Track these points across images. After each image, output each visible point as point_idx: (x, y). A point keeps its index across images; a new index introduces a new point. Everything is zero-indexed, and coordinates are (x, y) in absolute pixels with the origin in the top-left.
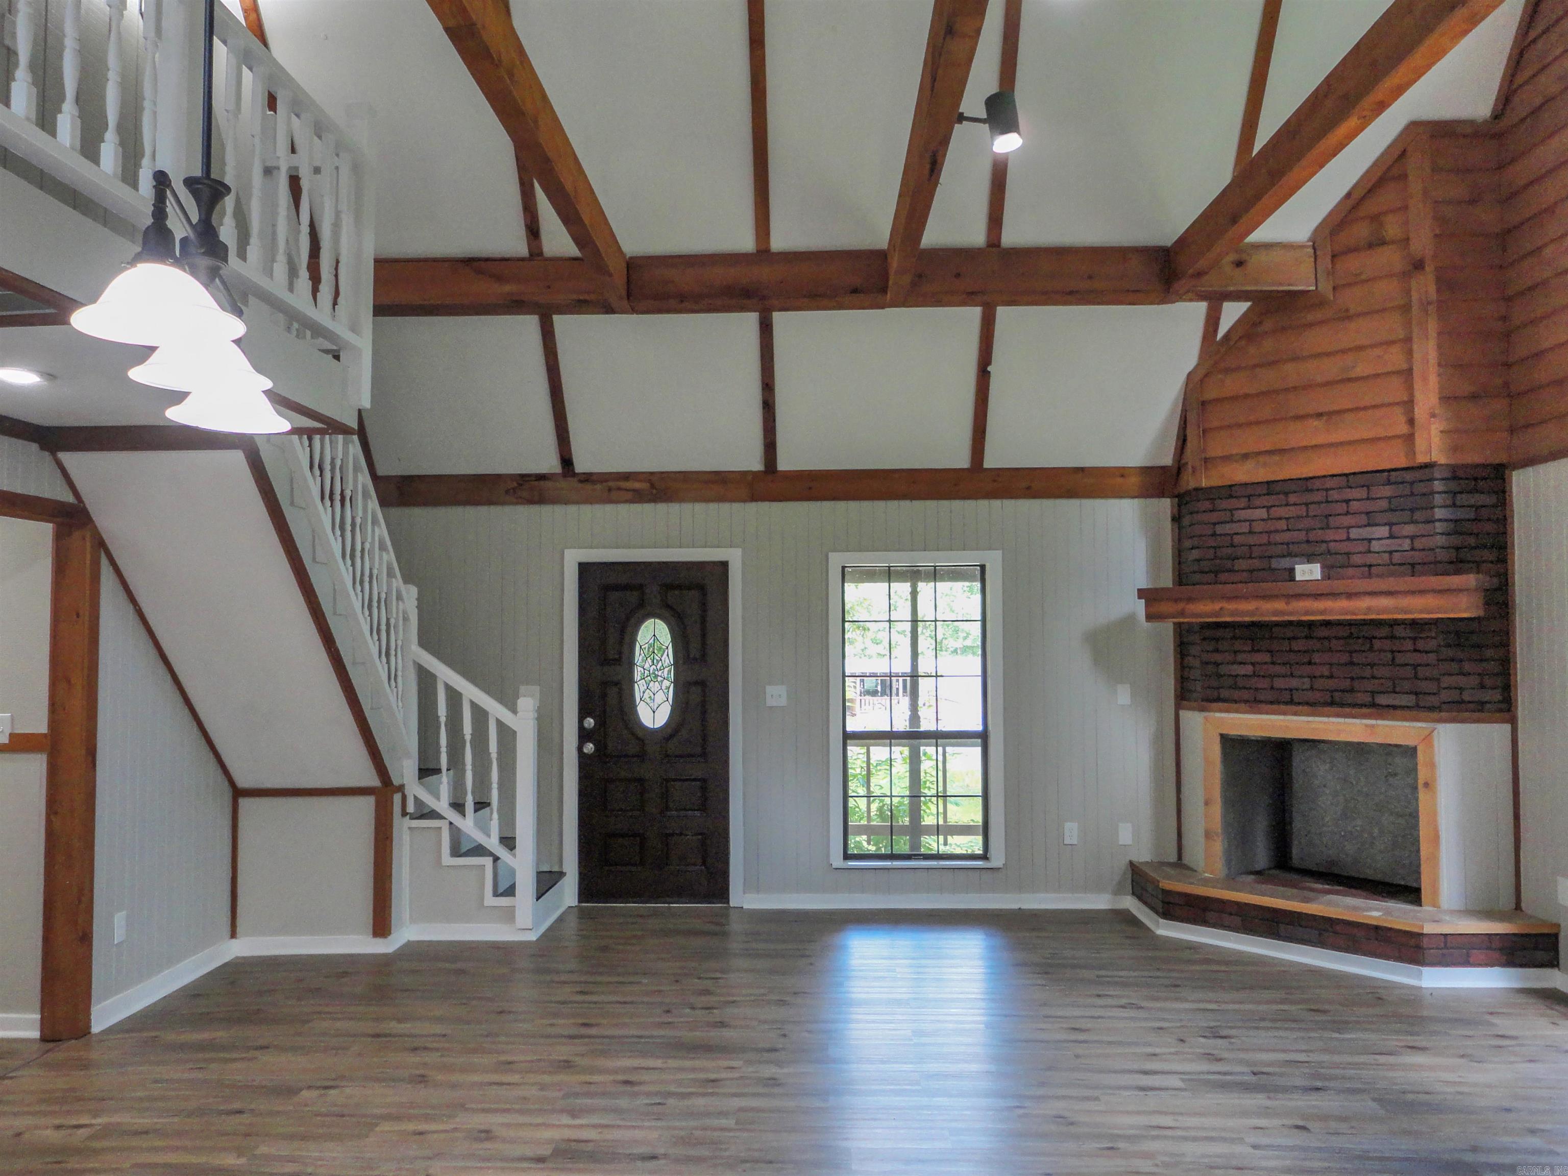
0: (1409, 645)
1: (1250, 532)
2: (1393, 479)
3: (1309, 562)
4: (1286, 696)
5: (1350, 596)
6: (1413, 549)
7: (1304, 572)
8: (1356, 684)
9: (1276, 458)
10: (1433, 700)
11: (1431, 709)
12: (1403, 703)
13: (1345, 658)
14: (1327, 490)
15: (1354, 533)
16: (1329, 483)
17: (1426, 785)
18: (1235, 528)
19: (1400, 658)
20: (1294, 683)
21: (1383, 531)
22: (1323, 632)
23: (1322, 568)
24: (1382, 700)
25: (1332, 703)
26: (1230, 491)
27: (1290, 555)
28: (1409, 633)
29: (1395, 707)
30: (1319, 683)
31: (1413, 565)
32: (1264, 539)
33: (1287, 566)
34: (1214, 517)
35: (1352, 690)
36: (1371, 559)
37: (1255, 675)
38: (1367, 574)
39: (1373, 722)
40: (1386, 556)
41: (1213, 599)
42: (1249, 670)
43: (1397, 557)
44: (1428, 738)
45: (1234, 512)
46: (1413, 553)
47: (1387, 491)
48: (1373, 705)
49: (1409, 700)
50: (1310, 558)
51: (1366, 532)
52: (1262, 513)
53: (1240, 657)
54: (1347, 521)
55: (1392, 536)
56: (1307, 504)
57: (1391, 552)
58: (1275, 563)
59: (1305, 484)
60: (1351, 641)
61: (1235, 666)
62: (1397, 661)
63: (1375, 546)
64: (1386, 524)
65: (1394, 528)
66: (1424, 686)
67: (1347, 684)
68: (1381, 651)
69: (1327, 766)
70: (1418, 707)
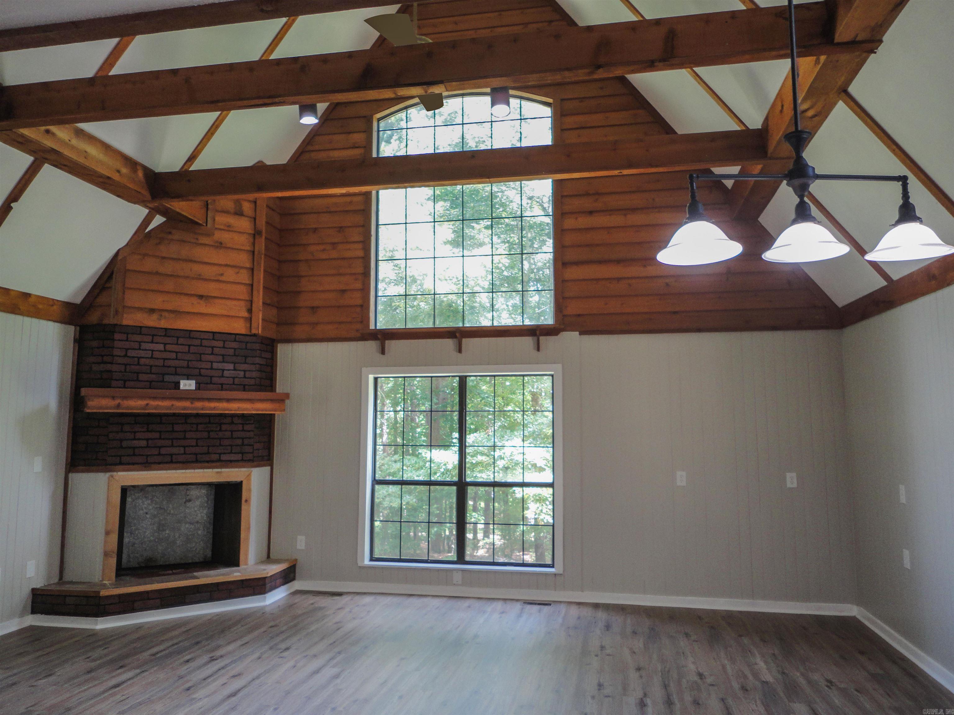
0: (240, 428)
1: (152, 358)
2: (237, 339)
3: (188, 379)
4: (168, 459)
5: (228, 400)
6: (245, 377)
7: (185, 385)
8: (211, 449)
9: (172, 315)
10: (250, 456)
11: (249, 461)
12: (235, 459)
13: (205, 435)
14: (202, 339)
15: (215, 365)
16: (203, 336)
17: (246, 501)
18: (142, 353)
19: (235, 435)
20: (175, 450)
21: (231, 366)
22: (194, 420)
23: (196, 383)
24: (224, 457)
25: (197, 461)
26: (139, 330)
27: (176, 374)
28: (240, 421)
29: (231, 461)
30: (188, 450)
31: (244, 386)
32: (160, 363)
33: (176, 380)
34: (127, 345)
35: (208, 453)
36: (223, 380)
37: (148, 446)
38: (220, 388)
39: (219, 470)
40: (232, 380)
41: (142, 398)
42: (143, 443)
43: (237, 381)
44: (249, 475)
45: (142, 344)
46: (245, 379)
47: (234, 345)
48: (220, 460)
49: (239, 457)
50: (188, 377)
51: (221, 366)
52: (161, 347)
53: (138, 435)
54: (211, 358)
55: (235, 369)
56: (189, 346)
57: (234, 378)
58: (167, 378)
59: (189, 334)
60: (209, 425)
61: (135, 442)
62: (234, 436)
63: (226, 373)
64: (232, 363)
65: (236, 365)
66: (247, 449)
67: (205, 449)
68: (226, 431)
69: (149, 502)
70: (242, 460)
